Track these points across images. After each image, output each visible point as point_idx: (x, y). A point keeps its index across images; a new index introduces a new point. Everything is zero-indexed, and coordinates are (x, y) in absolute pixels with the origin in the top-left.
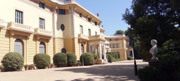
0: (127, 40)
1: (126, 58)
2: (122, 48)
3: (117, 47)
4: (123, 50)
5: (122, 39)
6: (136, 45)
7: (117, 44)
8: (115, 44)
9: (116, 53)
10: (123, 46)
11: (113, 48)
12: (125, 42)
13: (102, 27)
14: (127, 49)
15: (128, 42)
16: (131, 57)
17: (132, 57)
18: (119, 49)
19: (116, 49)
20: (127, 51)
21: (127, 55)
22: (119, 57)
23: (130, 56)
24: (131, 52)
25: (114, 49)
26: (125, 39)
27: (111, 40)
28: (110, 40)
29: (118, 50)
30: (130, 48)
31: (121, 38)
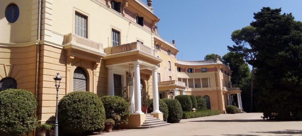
0: (225, 72)
1: (224, 109)
2: (215, 88)
3: (206, 86)
4: (218, 91)
5: (215, 69)
6: (246, 84)
7: (205, 80)
8: (199, 79)
9: (202, 99)
10: (217, 84)
11: (196, 87)
12: (221, 75)
13: (174, 43)
14: (225, 89)
15: (228, 75)
16: (234, 107)
17: (237, 106)
18: (209, 89)
19: (202, 89)
20: (226, 94)
21: (226, 104)
22: (209, 107)
23: (233, 104)
24: (235, 97)
25: (198, 89)
26: (222, 70)
27: (191, 72)
28: (190, 70)
29: (206, 91)
30: (234, 88)
31: (214, 67)
